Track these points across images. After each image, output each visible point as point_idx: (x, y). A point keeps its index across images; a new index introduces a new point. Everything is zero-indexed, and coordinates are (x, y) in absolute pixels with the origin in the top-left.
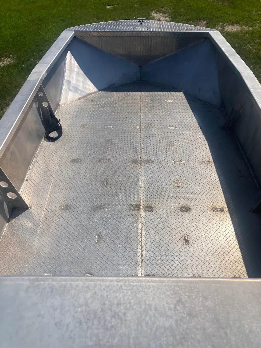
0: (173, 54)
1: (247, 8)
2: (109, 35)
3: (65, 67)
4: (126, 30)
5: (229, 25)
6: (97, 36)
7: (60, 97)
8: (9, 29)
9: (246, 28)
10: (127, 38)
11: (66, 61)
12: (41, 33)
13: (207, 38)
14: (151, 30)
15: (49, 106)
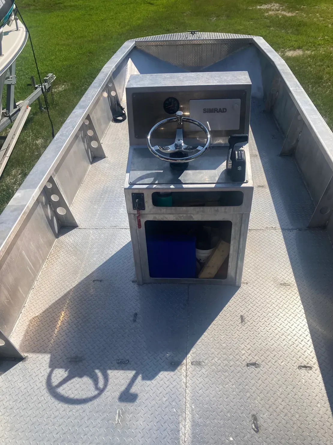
0: (222, 60)
1: (313, 34)
2: (165, 44)
3: (127, 71)
4: (180, 39)
5: (290, 50)
6: (154, 45)
7: (123, 95)
8: (61, 61)
9: (308, 52)
10: (180, 46)
11: (127, 66)
12: (92, 63)
13: (252, 44)
14: (201, 38)
15: (116, 95)
